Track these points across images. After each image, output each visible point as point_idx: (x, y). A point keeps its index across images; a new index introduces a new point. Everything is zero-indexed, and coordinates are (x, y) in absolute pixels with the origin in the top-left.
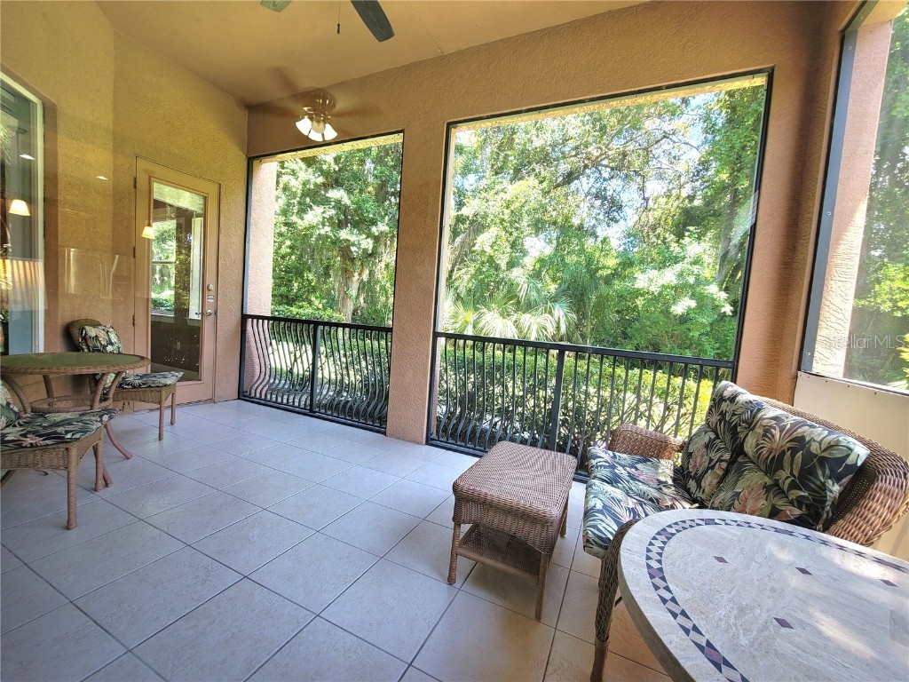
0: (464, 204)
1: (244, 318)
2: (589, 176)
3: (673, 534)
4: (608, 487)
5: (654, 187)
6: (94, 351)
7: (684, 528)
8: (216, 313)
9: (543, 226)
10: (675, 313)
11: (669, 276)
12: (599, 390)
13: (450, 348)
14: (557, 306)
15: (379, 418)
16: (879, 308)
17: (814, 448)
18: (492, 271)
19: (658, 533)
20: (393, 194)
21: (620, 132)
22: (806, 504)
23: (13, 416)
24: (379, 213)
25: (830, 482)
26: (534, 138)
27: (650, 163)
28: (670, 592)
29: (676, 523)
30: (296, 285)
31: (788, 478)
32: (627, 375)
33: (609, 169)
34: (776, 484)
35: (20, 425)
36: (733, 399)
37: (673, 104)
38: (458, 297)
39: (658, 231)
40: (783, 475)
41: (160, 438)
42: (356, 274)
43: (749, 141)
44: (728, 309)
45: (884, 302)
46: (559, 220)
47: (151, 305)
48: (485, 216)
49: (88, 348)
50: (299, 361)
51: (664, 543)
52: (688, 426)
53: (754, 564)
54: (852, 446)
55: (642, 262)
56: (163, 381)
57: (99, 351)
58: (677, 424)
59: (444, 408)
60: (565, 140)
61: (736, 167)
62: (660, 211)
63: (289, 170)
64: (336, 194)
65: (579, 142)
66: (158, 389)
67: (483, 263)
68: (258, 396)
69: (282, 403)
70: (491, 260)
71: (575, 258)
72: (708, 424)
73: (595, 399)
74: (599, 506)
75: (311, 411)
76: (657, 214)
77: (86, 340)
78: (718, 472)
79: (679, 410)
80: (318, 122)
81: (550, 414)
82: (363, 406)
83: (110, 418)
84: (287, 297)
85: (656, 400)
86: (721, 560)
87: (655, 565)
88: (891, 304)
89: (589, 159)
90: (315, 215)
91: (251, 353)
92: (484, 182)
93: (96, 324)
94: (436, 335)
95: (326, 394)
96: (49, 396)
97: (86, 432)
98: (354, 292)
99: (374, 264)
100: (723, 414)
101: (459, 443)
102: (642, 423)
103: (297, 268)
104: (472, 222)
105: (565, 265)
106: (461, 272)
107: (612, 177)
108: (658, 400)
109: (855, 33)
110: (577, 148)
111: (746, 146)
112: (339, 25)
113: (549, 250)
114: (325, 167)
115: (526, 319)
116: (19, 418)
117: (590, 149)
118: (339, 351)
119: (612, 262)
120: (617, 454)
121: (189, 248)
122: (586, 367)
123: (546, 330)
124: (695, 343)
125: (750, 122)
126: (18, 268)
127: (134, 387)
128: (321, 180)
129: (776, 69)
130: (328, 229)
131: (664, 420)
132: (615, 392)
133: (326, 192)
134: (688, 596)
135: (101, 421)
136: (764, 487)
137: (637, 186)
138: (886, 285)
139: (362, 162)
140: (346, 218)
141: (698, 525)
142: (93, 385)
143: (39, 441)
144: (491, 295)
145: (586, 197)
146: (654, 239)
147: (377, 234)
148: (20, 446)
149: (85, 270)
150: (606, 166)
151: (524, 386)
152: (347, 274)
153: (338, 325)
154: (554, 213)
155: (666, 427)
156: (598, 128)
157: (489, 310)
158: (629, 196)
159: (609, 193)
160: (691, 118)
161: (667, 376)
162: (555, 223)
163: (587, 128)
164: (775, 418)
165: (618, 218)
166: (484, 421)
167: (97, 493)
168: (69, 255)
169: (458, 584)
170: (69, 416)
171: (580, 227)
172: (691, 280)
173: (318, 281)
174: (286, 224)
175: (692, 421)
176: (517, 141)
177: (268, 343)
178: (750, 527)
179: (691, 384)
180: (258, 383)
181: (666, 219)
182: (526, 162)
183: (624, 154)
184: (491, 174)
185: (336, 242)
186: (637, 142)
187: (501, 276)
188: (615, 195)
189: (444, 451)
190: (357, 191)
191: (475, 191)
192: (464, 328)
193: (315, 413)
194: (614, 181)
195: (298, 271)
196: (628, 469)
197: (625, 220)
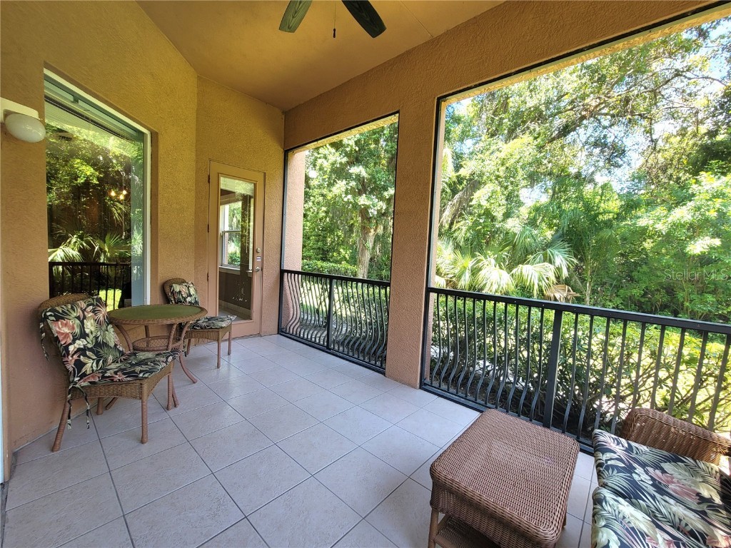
0: (461, 166)
1: (282, 272)
2: (586, 127)
5: (664, 128)
6: (178, 302)
8: (262, 270)
9: (539, 177)
10: (691, 253)
11: (683, 214)
13: (442, 302)
14: (556, 253)
15: (380, 359)
18: (489, 222)
21: (621, 79)
26: (528, 99)
27: (658, 104)
30: (329, 239)
33: (609, 117)
37: (688, 40)
38: (457, 247)
39: (669, 171)
41: (218, 366)
42: (372, 230)
46: (555, 171)
48: (481, 175)
49: (175, 300)
55: (648, 204)
56: (221, 324)
57: (181, 302)
60: (560, 98)
62: (672, 151)
63: (322, 155)
64: (356, 170)
65: (574, 97)
66: (217, 330)
67: (479, 216)
68: (291, 332)
70: (488, 213)
71: (573, 205)
75: (327, 349)
76: (668, 155)
77: (173, 294)
82: (368, 347)
83: (173, 359)
89: (586, 110)
90: (340, 187)
91: (287, 300)
92: (480, 145)
94: (429, 290)
96: (146, 337)
98: (370, 244)
99: (386, 221)
101: (450, 390)
103: (330, 227)
104: (469, 181)
105: (562, 212)
106: (459, 225)
107: (613, 125)
110: (572, 102)
112: (335, 30)
113: (545, 199)
114: (348, 149)
116: (122, 355)
117: (587, 101)
119: (614, 205)
120: (633, 444)
127: (202, 328)
128: (345, 160)
130: (350, 197)
133: (350, 168)
135: (166, 361)
137: (643, 129)
139: (377, 142)
140: (364, 187)
143: (124, 378)
144: (487, 243)
145: (584, 146)
147: (387, 197)
150: (606, 114)
151: (517, 337)
152: (365, 230)
154: (550, 165)
156: (596, 79)
157: (485, 257)
158: (635, 141)
159: (609, 140)
160: (710, 50)
162: (550, 174)
163: (583, 81)
165: (621, 162)
167: (169, 411)
170: (149, 355)
171: (578, 176)
172: (713, 214)
173: (345, 237)
174: (321, 195)
176: (511, 104)
180: (291, 323)
181: (680, 159)
182: (519, 121)
183: (627, 100)
184: (486, 137)
185: (355, 206)
186: (642, 85)
187: (497, 226)
188: (617, 141)
189: (436, 397)
190: (372, 164)
191: (471, 153)
192: (462, 273)
193: (330, 349)
194: (615, 127)
195: (330, 229)
196: (650, 470)
197: (629, 164)
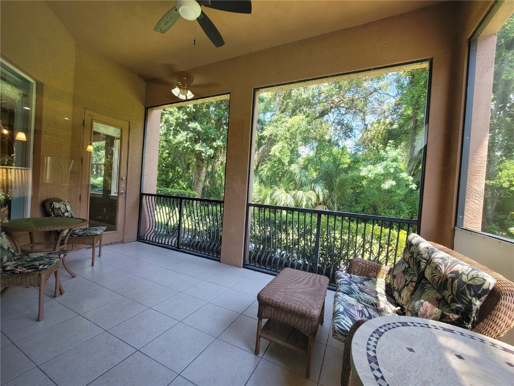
0: (265, 129)
1: (142, 195)
2: (333, 113)
3: (383, 333)
4: (347, 297)
5: (370, 119)
6: (57, 216)
7: (389, 329)
8: (126, 193)
9: (309, 140)
10: (384, 188)
11: (379, 169)
12: (341, 236)
13: (256, 212)
14: (317, 185)
15: (217, 252)
16: (502, 185)
17: (464, 278)
18: (280, 166)
19: (374, 332)
20: (225, 124)
21: (350, 89)
22: (461, 312)
23: (11, 256)
24: (217, 134)
25: (474, 299)
26: (303, 93)
27: (367, 105)
28: (380, 372)
29: (385, 326)
30: (171, 174)
31: (450, 295)
32: (357, 227)
33: (344, 109)
34: (443, 298)
35: (15, 260)
36: (417, 245)
38: (261, 181)
39: (374, 142)
40: (447, 293)
41: (93, 265)
42: (204, 168)
43: (422, 93)
44: (414, 186)
45: (504, 182)
46: (317, 137)
47: (90, 188)
48: (276, 136)
49: (54, 215)
50: (172, 219)
51: (378, 339)
52: (394, 257)
53: (430, 352)
54: (485, 278)
55: (364, 160)
56: (95, 232)
57: (60, 216)
58: (387, 256)
59: (253, 245)
60: (320, 94)
61: (416, 107)
62: (374, 131)
63: (168, 112)
64: (192, 125)
65: (327, 95)
66: (92, 237)
67: (275, 161)
68: (148, 239)
69: (161, 243)
70: (279, 160)
71: (327, 158)
72: (404, 258)
73: (340, 241)
74: (341, 310)
75: (177, 248)
76: (373, 133)
77: (53, 210)
78: (411, 288)
79: (388, 248)
80: (184, 89)
81: (313, 250)
82: (207, 245)
83: (65, 255)
84: (166, 181)
85: (374, 241)
86: (411, 350)
87: (372, 354)
88: (509, 183)
89: (333, 104)
90: (182, 136)
91: (145, 215)
92: (275, 117)
93: (59, 201)
94: (249, 205)
95: (186, 237)
96: (31, 242)
97: (50, 264)
98: (203, 178)
99: (215, 162)
100: (412, 253)
101: (262, 267)
102: (367, 256)
103: (172, 165)
104: (269, 139)
105: (321, 162)
106: (263, 167)
107: (347, 114)
108: (376, 241)
109: (476, 40)
110: (326, 97)
111: (421, 96)
112: (195, 40)
113: (312, 154)
114: (188, 110)
115: (300, 193)
116: (14, 256)
117: (334, 98)
118: (194, 213)
119: (347, 160)
120: (352, 275)
121: (112, 154)
122: (333, 223)
123: (311, 200)
124: (397, 206)
125: (422, 83)
126: (18, 174)
127: (79, 236)
128: (185, 117)
129: (434, 59)
130: (189, 143)
131: (379, 254)
132: (351, 236)
133: (189, 123)
134: (391, 375)
135: (59, 257)
136: (437, 300)
137: (361, 118)
138: (505, 172)
139: (208, 107)
140: (198, 138)
141: (398, 326)
142: (56, 235)
143: (25, 270)
144: (280, 180)
145: (332, 124)
146: (372, 147)
147: (216, 147)
148: (14, 273)
149: (55, 170)
150: (343, 107)
151: (298, 233)
152: (199, 168)
153: (193, 199)
154: (315, 133)
155: (381, 258)
156: (337, 87)
157: (279, 188)
158: (356, 123)
159: (345, 122)
160: (389, 80)
161: (380, 227)
162: (315, 139)
163: (332, 87)
164: (442, 258)
165: (351, 135)
166: (277, 253)
167: (55, 299)
168: (47, 161)
169: (261, 355)
170: (42, 254)
171: (330, 141)
172: (392, 170)
173: (183, 172)
174: (166, 141)
175: (396, 254)
176: (293, 94)
177: (155, 209)
178: (428, 327)
179: (394, 232)
180: (148, 232)
181: (378, 136)
182: (298, 105)
183: (353, 100)
184: (279, 113)
185: (193, 151)
186: (360, 94)
187: (285, 169)
188: (349, 123)
189: (253, 271)
190: (205, 123)
191: (270, 122)
192: (265, 198)
193: (180, 249)
194: (348, 115)
195: (172, 166)
196: (359, 285)
197: (355, 137)
